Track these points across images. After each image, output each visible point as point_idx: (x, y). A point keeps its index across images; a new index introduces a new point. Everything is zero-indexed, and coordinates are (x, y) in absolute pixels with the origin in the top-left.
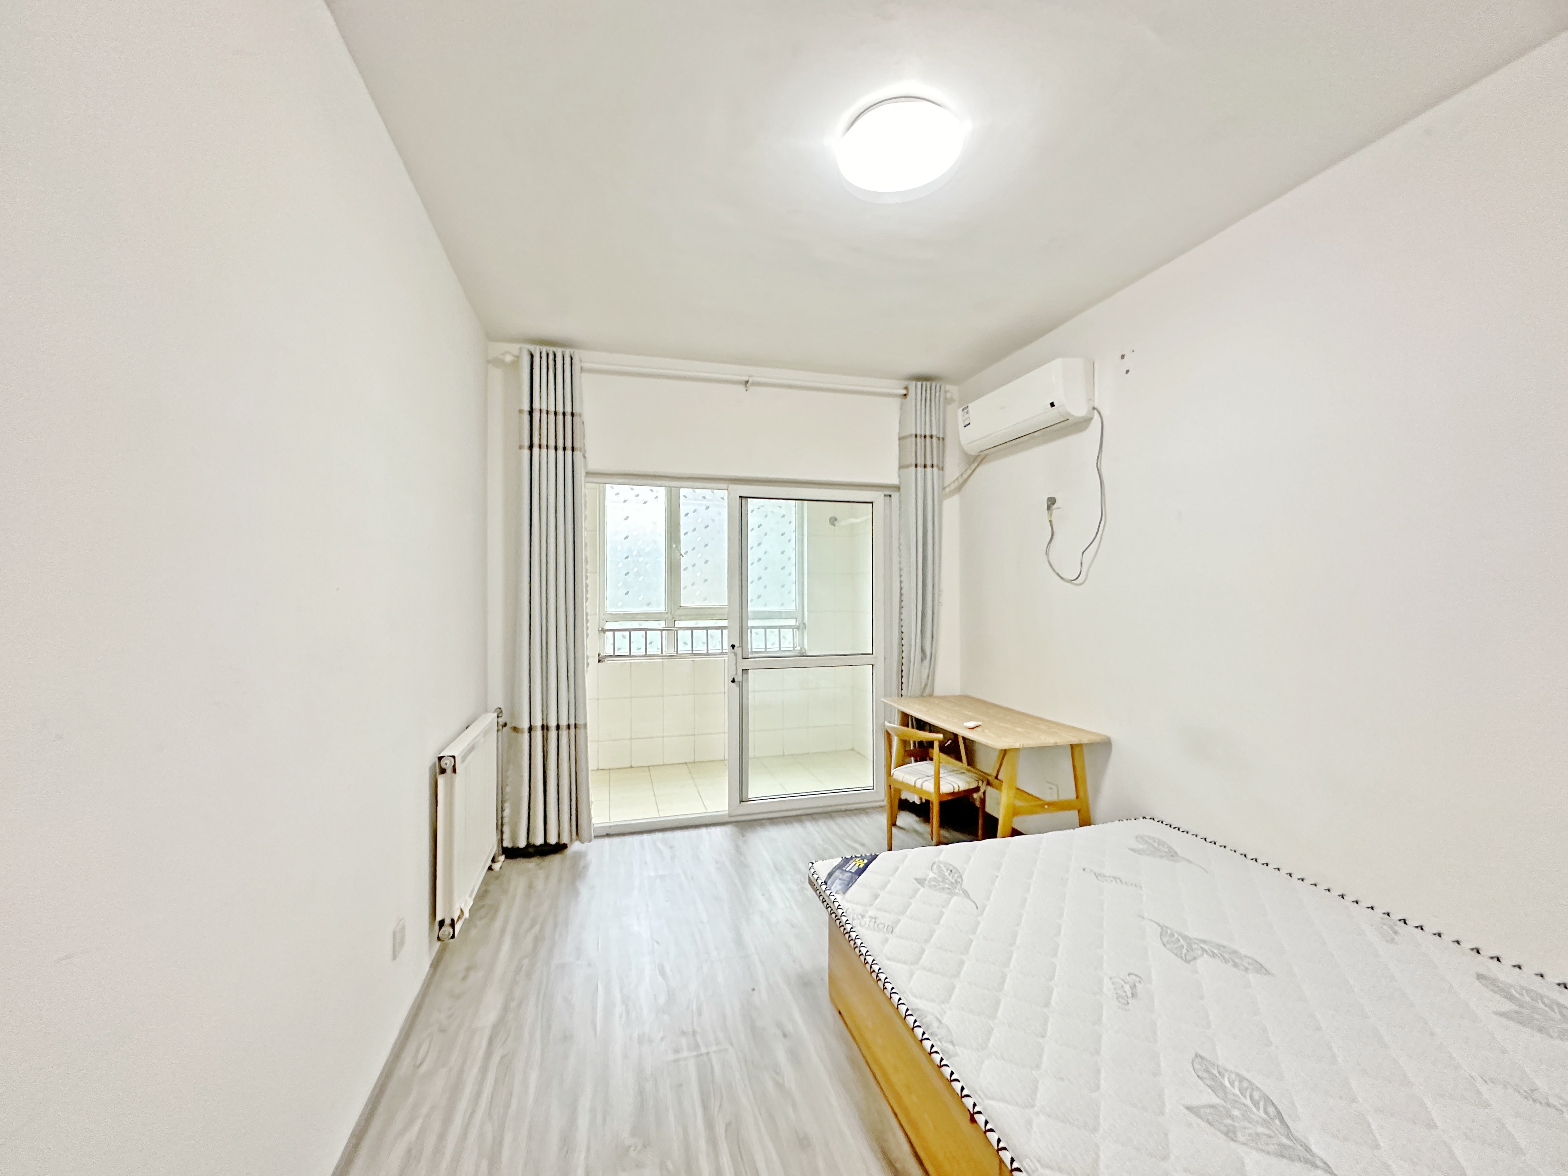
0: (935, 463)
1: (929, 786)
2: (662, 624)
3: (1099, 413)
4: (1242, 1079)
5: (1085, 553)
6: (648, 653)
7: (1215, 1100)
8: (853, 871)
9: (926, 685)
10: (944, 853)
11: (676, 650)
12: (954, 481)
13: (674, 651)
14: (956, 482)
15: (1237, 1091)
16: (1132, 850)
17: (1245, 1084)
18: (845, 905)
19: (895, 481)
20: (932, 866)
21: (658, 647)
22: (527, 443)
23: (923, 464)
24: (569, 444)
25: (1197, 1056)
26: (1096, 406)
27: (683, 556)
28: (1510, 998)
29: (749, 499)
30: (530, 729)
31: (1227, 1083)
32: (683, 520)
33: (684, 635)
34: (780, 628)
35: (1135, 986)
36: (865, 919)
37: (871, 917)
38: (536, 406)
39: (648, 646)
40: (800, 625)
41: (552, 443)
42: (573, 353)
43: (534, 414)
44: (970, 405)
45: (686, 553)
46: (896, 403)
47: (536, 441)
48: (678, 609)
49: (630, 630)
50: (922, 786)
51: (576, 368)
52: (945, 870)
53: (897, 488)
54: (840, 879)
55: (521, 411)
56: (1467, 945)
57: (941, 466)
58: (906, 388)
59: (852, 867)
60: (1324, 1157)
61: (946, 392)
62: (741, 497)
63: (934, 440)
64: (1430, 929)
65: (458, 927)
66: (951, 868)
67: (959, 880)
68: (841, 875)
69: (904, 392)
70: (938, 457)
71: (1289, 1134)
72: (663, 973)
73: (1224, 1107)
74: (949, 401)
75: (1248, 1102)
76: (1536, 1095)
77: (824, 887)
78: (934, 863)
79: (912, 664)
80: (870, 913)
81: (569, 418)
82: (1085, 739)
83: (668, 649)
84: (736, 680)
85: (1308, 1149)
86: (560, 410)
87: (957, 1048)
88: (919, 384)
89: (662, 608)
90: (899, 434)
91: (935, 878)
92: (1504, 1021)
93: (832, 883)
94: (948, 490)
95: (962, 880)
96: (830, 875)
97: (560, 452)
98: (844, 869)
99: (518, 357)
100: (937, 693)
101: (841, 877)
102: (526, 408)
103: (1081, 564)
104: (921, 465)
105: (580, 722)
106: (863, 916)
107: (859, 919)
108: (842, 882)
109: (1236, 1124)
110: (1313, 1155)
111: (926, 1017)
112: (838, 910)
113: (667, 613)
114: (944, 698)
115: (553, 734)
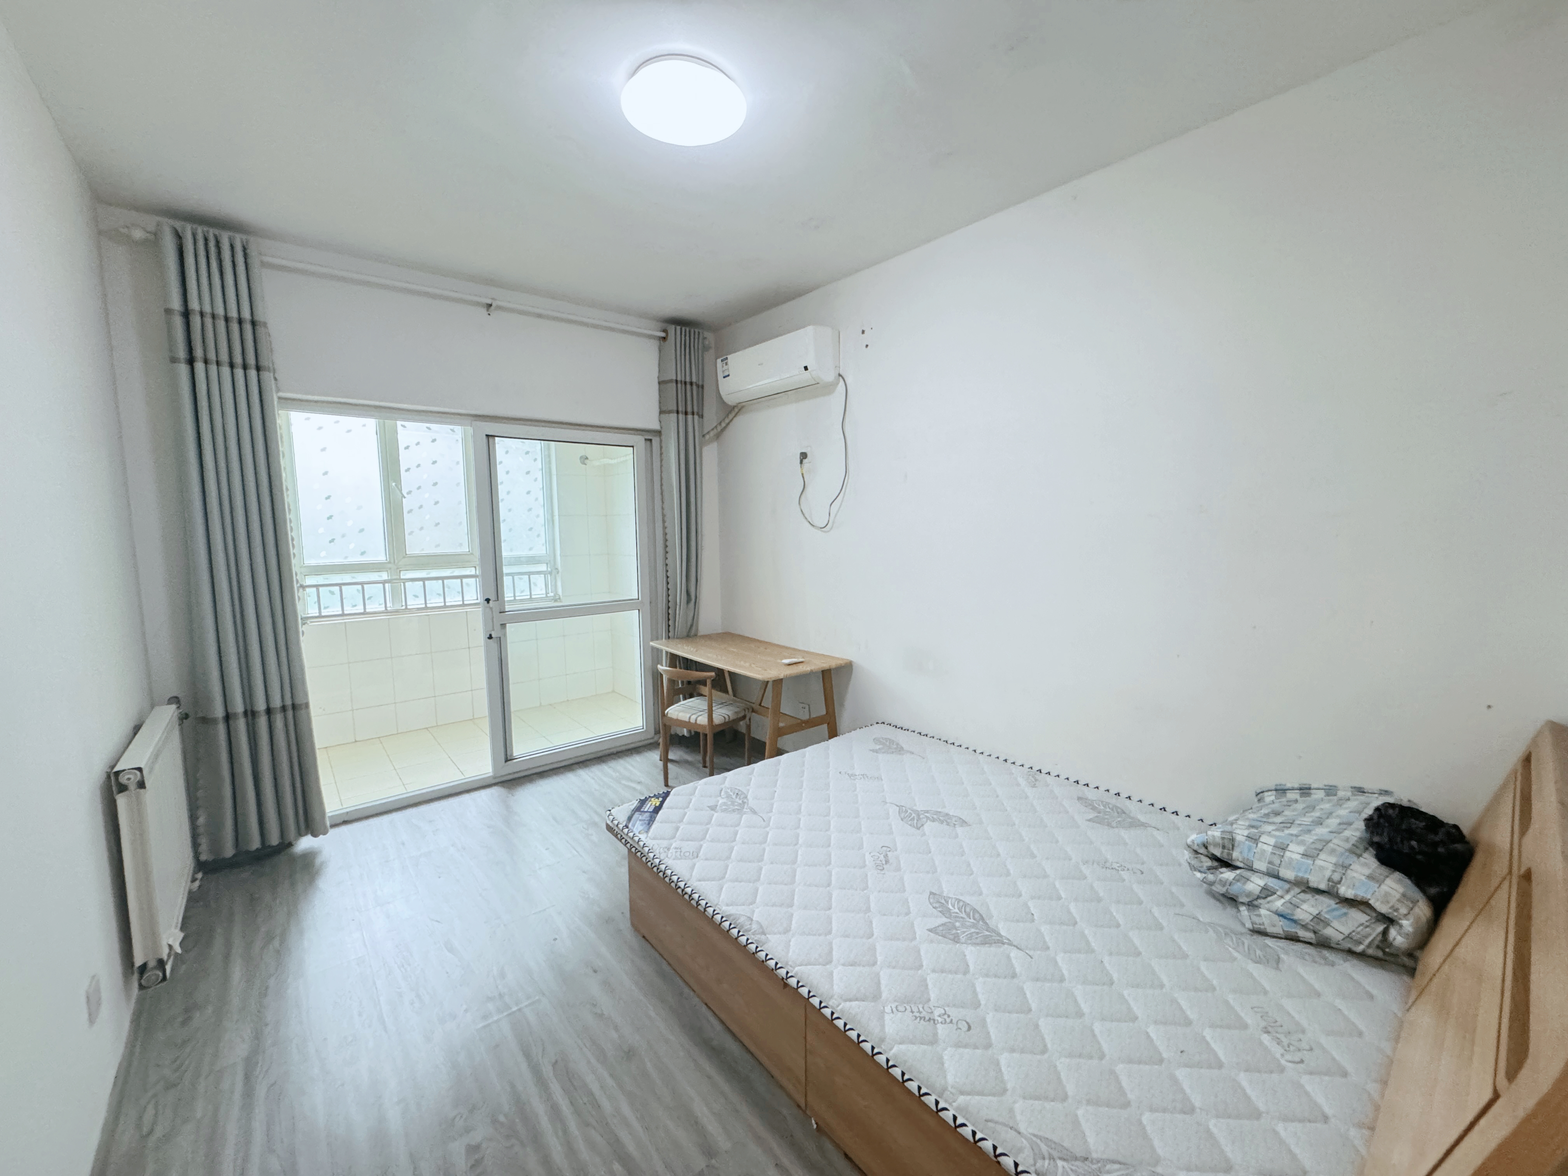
0: (696, 410)
1: (703, 720)
2: (384, 576)
3: (844, 380)
4: (959, 901)
5: (832, 505)
6: (367, 611)
7: (944, 920)
8: (651, 810)
9: (692, 626)
10: (727, 779)
11: (404, 604)
12: (713, 429)
13: (402, 606)
14: (715, 430)
15: (957, 910)
16: (873, 751)
17: (961, 904)
18: (650, 843)
19: (656, 426)
20: (720, 793)
21: (381, 603)
22: (182, 354)
23: (684, 410)
24: (251, 360)
25: (931, 893)
26: (841, 373)
27: (405, 497)
28: (1094, 808)
29: (496, 438)
30: (228, 718)
31: (950, 906)
32: (403, 455)
33: (414, 588)
34: (529, 574)
35: (887, 855)
36: (671, 851)
37: (676, 848)
38: (194, 305)
39: (367, 602)
40: (552, 570)
41: (224, 357)
42: (247, 242)
43: (191, 318)
44: (729, 357)
45: (409, 493)
46: (653, 346)
47: (199, 353)
48: (404, 557)
49: (340, 585)
50: (696, 720)
51: (254, 262)
52: (732, 794)
53: (658, 433)
54: (640, 820)
55: (168, 311)
56: (1072, 780)
57: (700, 414)
58: (665, 331)
59: (649, 807)
60: (1008, 937)
61: (705, 338)
62: (487, 436)
63: (694, 387)
64: (1053, 774)
65: (168, 968)
66: (737, 791)
67: (745, 801)
68: (640, 816)
69: (663, 334)
70: (698, 406)
71: (988, 929)
72: (451, 950)
73: (950, 922)
74: (706, 348)
75: (964, 915)
76: (1108, 865)
77: (626, 831)
78: (721, 790)
79: (678, 607)
80: (674, 845)
81: (248, 328)
82: (833, 664)
83: (393, 604)
84: (493, 636)
85: (999, 934)
86: (233, 314)
87: (767, 935)
88: (678, 328)
89: (381, 557)
90: (658, 378)
91: (725, 802)
92: (1090, 824)
93: (634, 826)
94: (707, 437)
95: (748, 800)
96: (630, 819)
97: (239, 372)
98: (642, 810)
99: (155, 234)
100: (701, 633)
101: (640, 818)
102: (176, 304)
103: (830, 514)
104: (682, 411)
105: (299, 701)
106: (669, 849)
107: (665, 852)
108: (642, 822)
109: (959, 932)
110: (1001, 936)
111: (739, 919)
112: (645, 848)
113: (390, 563)
114: (709, 637)
115: (262, 721)
